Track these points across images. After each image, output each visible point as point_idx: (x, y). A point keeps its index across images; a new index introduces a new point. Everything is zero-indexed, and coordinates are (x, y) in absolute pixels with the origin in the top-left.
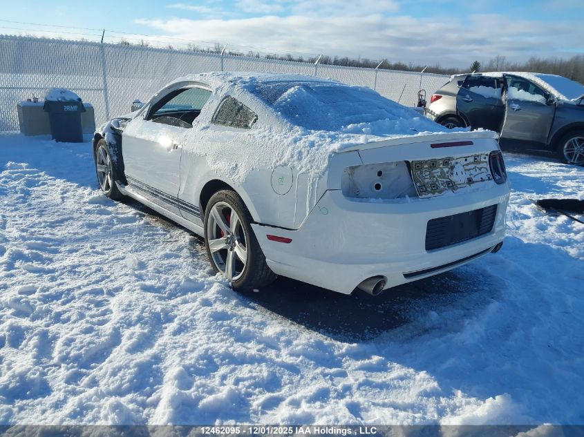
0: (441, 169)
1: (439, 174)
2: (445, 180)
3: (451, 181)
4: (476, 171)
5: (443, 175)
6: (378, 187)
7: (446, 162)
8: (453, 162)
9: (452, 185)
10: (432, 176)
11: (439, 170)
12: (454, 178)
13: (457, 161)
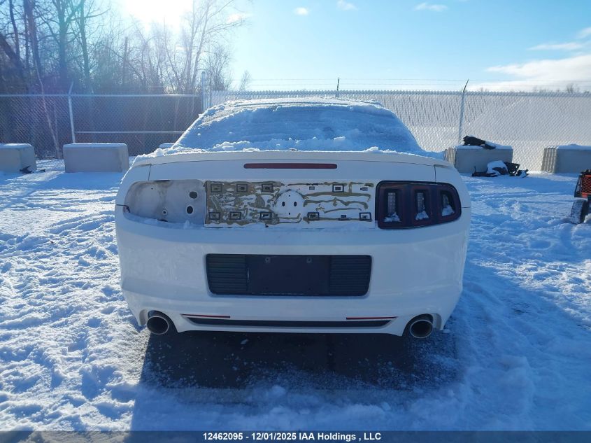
0: (257, 195)
1: (253, 201)
2: (260, 210)
3: (271, 212)
4: (335, 205)
5: (259, 204)
6: (190, 210)
7: (268, 187)
8: (282, 189)
9: (269, 218)
10: (238, 202)
11: (254, 196)
12: (278, 209)
13: (289, 187)
